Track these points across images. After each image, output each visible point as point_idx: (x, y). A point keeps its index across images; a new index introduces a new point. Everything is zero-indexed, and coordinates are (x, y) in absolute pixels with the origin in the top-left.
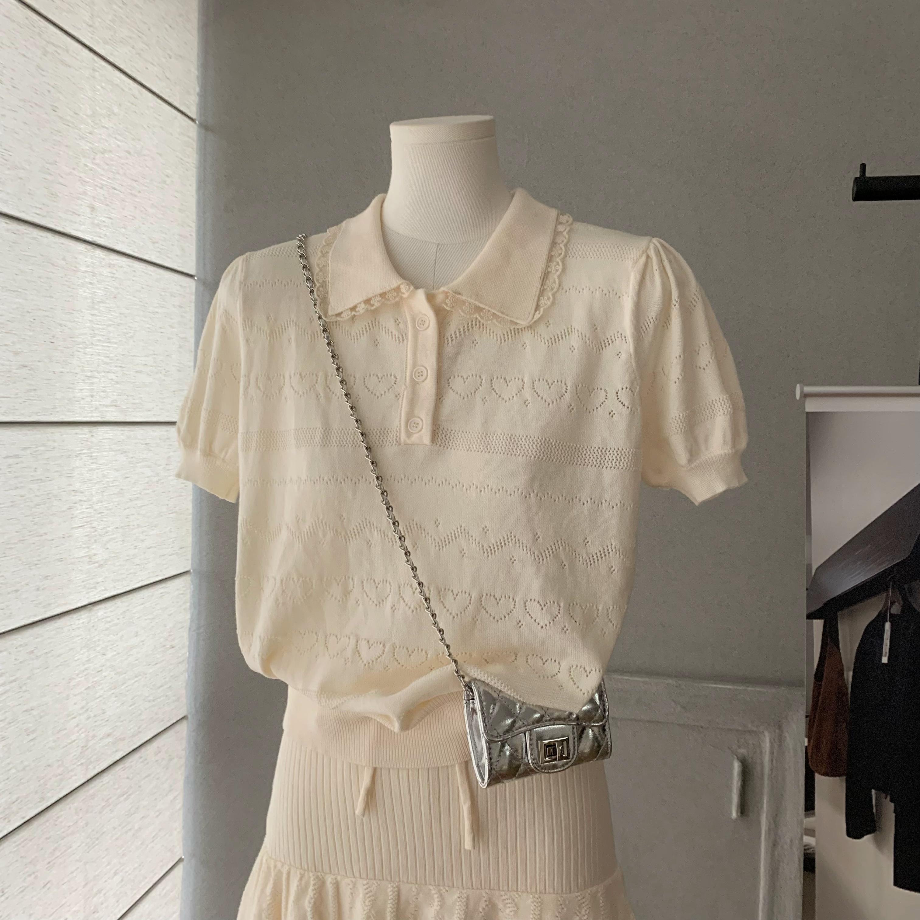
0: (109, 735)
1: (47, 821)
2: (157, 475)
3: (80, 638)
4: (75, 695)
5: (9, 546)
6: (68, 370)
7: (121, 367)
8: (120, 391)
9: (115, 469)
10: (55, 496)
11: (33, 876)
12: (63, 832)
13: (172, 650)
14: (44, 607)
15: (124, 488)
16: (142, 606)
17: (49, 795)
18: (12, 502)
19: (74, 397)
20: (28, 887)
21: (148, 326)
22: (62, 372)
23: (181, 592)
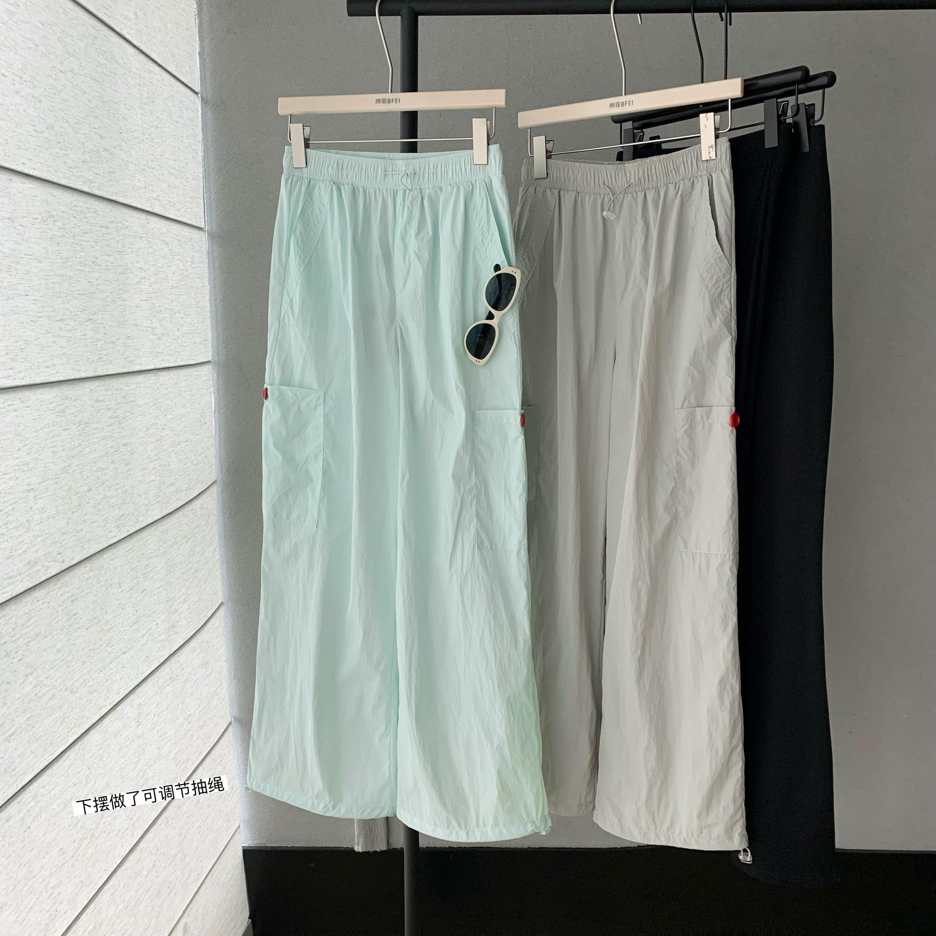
0: (173, 484)
1: (141, 540)
2: (187, 270)
3: (151, 395)
4: (151, 443)
5: (107, 303)
6: (130, 160)
7: (160, 166)
8: (161, 188)
9: (162, 257)
10: (130, 269)
11: (136, 580)
12: (151, 553)
13: (205, 426)
14: (129, 362)
15: (168, 275)
16: (187, 382)
17: (141, 519)
18: (107, 266)
19: (136, 186)
20: (133, 587)
21: (175, 134)
22: (128, 161)
23: (208, 378)
